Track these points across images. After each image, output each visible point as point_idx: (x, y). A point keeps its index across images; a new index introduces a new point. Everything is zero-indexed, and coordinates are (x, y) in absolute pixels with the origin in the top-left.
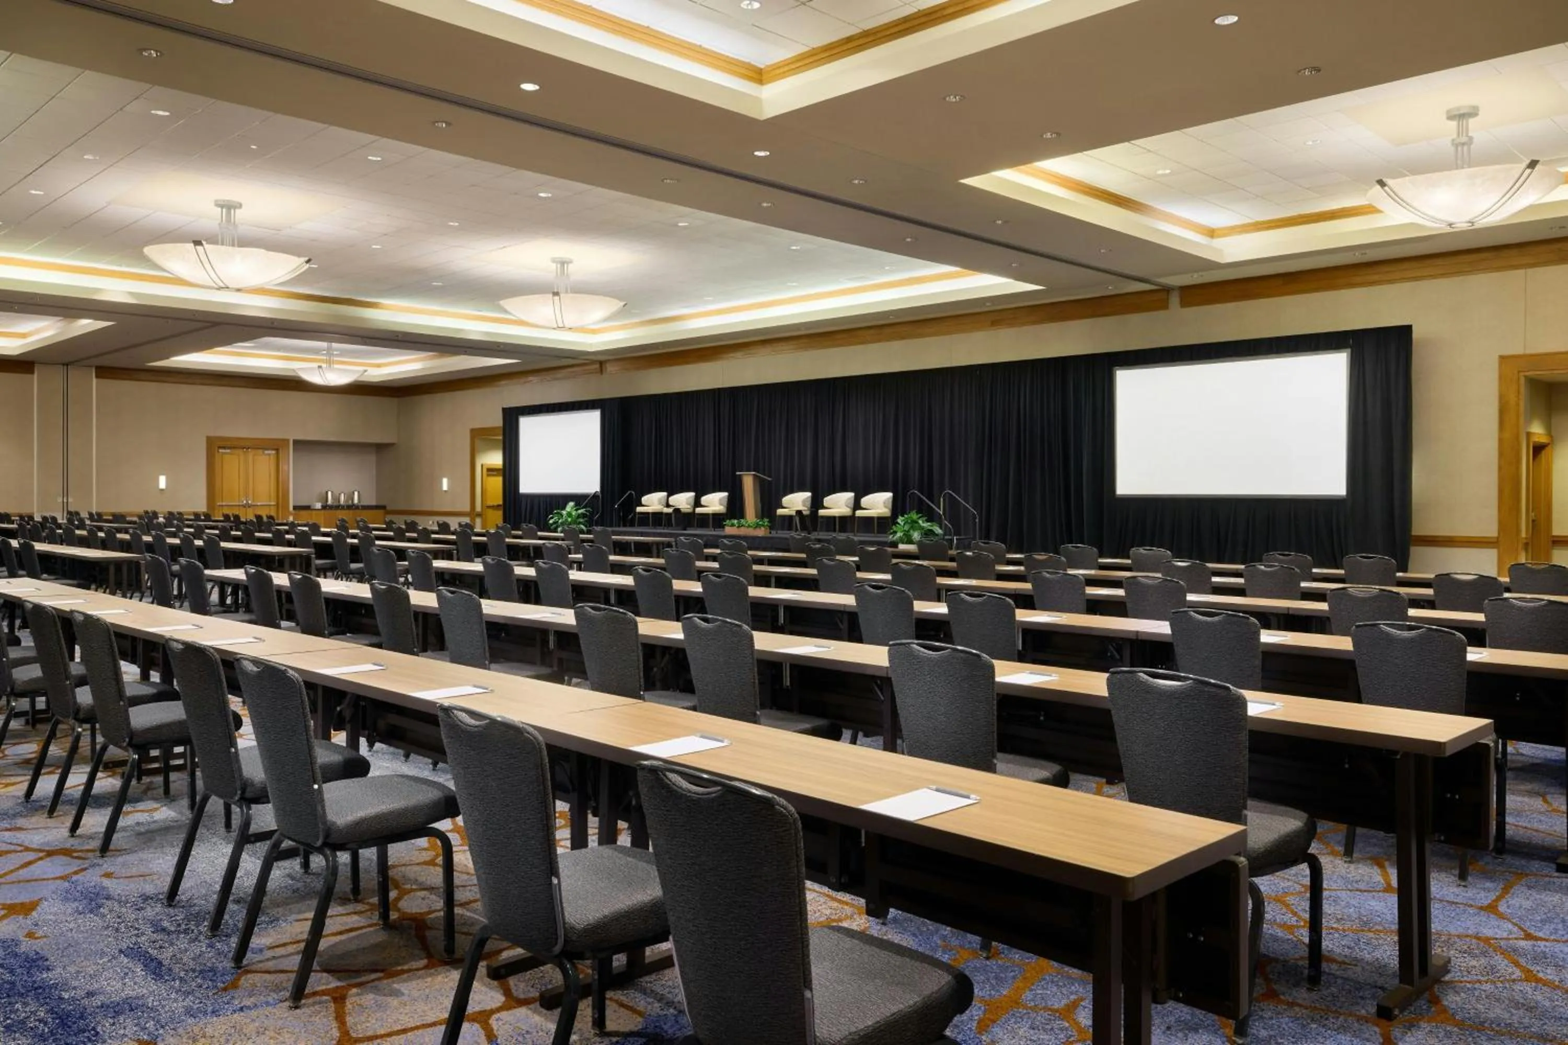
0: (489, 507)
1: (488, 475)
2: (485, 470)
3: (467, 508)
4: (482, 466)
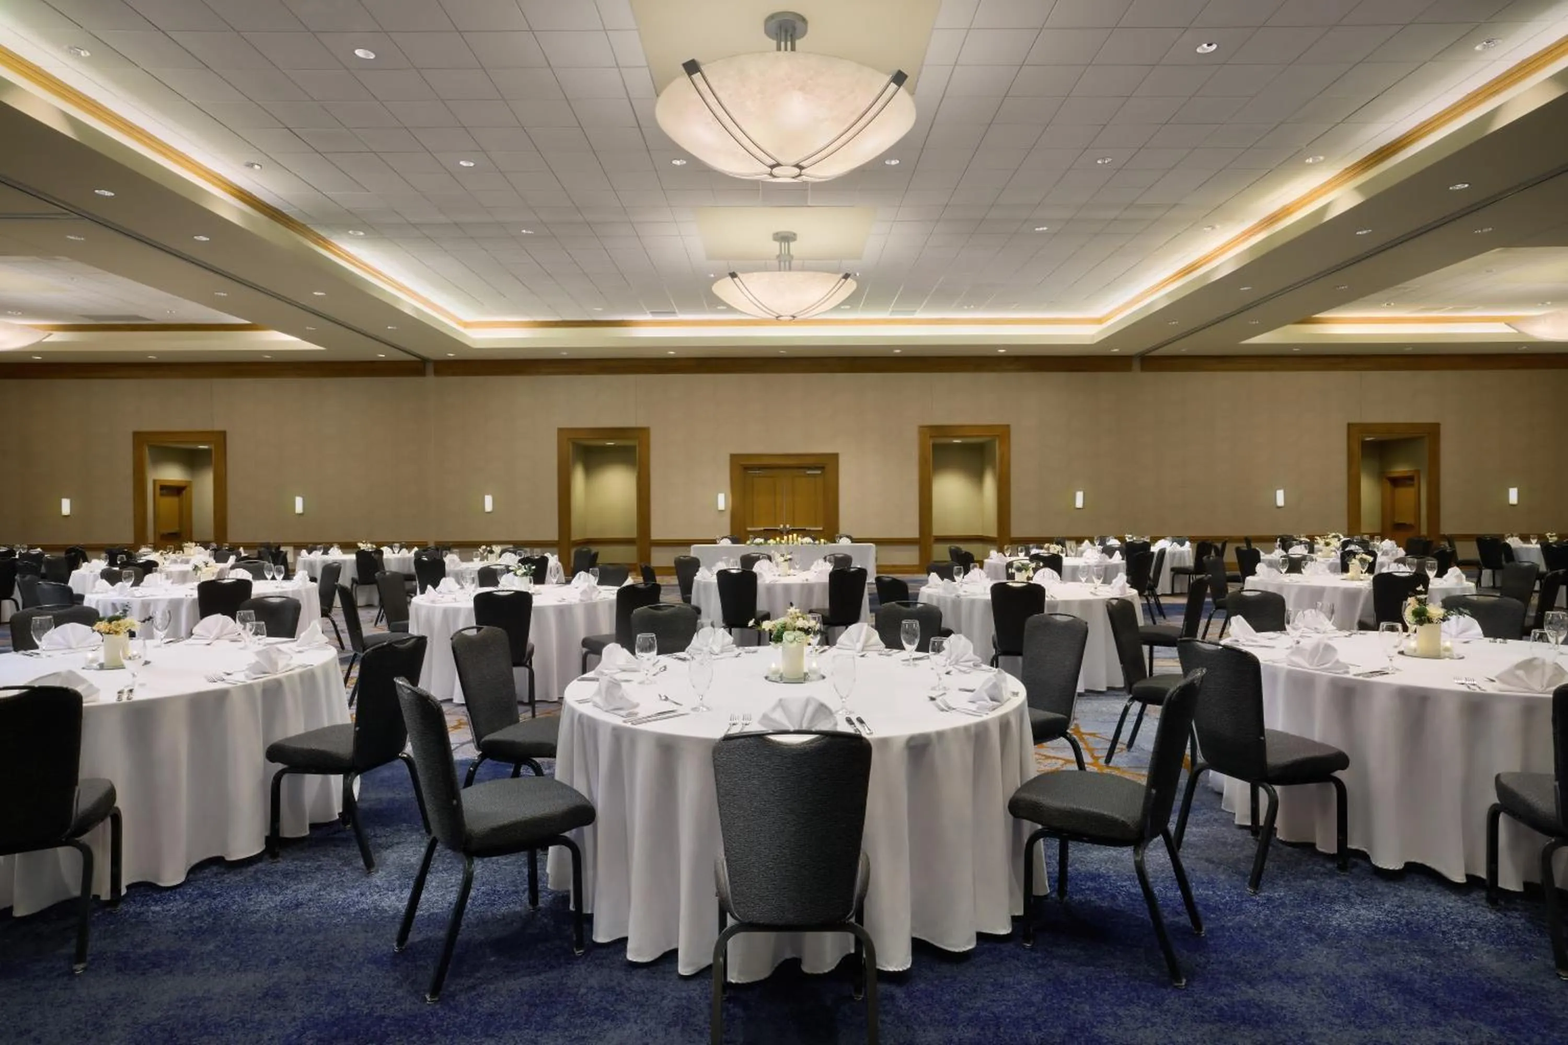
0: (164, 536)
1: (162, 495)
2: (157, 488)
4: (155, 481)
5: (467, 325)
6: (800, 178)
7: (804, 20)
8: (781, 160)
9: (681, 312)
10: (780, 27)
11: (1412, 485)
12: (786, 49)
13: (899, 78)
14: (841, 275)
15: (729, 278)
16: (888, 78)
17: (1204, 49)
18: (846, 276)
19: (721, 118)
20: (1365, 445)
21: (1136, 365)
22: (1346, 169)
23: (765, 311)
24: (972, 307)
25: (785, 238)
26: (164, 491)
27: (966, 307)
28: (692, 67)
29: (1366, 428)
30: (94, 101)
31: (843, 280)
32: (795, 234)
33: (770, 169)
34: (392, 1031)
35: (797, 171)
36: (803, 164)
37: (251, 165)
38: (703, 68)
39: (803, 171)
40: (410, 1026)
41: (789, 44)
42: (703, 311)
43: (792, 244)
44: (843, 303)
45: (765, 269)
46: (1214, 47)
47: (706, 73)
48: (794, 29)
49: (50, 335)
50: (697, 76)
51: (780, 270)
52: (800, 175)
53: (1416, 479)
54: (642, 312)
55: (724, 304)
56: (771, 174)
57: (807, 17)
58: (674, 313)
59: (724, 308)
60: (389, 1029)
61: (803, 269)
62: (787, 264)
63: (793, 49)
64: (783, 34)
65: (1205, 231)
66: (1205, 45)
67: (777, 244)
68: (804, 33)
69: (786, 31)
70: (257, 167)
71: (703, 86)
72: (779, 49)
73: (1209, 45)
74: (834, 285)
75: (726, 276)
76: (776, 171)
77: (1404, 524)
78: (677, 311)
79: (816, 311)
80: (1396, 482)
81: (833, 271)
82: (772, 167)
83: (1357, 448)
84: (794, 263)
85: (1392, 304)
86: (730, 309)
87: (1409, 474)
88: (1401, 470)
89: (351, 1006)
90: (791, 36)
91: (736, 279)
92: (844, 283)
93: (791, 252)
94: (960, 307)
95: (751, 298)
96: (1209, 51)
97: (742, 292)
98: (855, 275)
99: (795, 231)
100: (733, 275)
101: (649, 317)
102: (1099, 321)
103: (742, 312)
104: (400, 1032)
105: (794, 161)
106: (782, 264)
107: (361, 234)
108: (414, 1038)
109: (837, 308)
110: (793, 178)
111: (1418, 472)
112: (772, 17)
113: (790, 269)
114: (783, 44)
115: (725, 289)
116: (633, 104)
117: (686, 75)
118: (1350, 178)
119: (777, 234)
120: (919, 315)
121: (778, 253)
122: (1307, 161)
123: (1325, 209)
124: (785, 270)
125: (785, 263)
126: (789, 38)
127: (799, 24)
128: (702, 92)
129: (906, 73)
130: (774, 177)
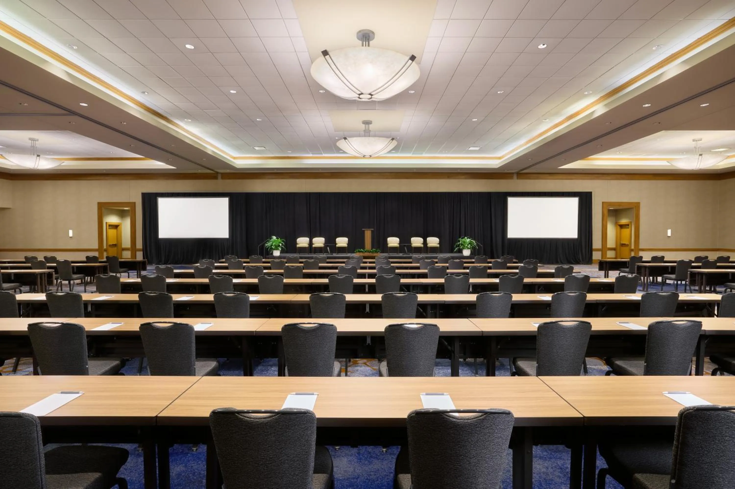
0: (110, 246)
1: (109, 228)
2: (108, 226)
3: (96, 246)
4: (106, 223)
5: (234, 158)
6: (372, 99)
7: (373, 33)
8: (363, 92)
9: (324, 154)
10: (363, 36)
11: (629, 228)
12: (366, 46)
13: (413, 58)
14: (391, 139)
15: (344, 140)
16: (408, 58)
17: (541, 47)
18: (393, 139)
19: (338, 75)
20: (609, 211)
21: (515, 176)
22: (601, 97)
23: (357, 153)
24: (446, 152)
25: (367, 123)
26: (110, 227)
27: (444, 152)
28: (325, 53)
29: (610, 204)
30: (80, 67)
31: (391, 141)
32: (371, 121)
33: (358, 96)
34: (191, 459)
35: (370, 96)
36: (372, 93)
37: (144, 93)
38: (330, 53)
39: (372, 96)
40: (198, 457)
41: (367, 43)
42: (334, 153)
43: (370, 125)
44: (393, 150)
45: (359, 136)
46: (545, 46)
47: (331, 55)
48: (369, 36)
49: (63, 162)
50: (327, 57)
51: (365, 136)
52: (371, 98)
53: (630, 225)
54: (309, 153)
55: (342, 150)
56: (359, 98)
57: (375, 32)
58: (321, 154)
59: (342, 151)
60: (190, 458)
61: (375, 136)
62: (368, 134)
63: (369, 46)
64: (364, 39)
65: (543, 122)
66: (542, 45)
67: (364, 125)
68: (373, 38)
69: (366, 38)
70: (146, 93)
71: (330, 61)
72: (363, 45)
73: (544, 45)
74: (387, 143)
75: (342, 139)
76: (361, 96)
77: (625, 244)
78: (323, 153)
79: (380, 153)
80: (622, 226)
81: (387, 137)
82: (359, 95)
83: (606, 212)
84: (371, 133)
85: (621, 153)
86: (344, 152)
87: (627, 223)
88: (624, 221)
89: (175, 448)
90: (368, 39)
91: (346, 140)
92: (391, 142)
93: (370, 129)
94: (441, 152)
95: (353, 148)
96: (543, 48)
97: (349, 146)
98: (397, 138)
99: (371, 120)
100: (345, 138)
101: (311, 155)
102: (499, 158)
103: (349, 154)
104: (194, 460)
105: (369, 92)
106: (366, 134)
107: (190, 120)
108: (200, 462)
109: (390, 152)
110: (369, 99)
111: (631, 222)
112: (360, 31)
113: (369, 136)
114: (364, 43)
115: (342, 144)
116: (303, 67)
117: (323, 56)
118: (603, 101)
119: (364, 121)
120: (424, 155)
121: (364, 129)
122: (585, 93)
123: (593, 113)
124: (367, 136)
125: (367, 133)
126: (367, 40)
127: (371, 35)
128: (330, 63)
129: (415, 56)
130: (361, 99)
